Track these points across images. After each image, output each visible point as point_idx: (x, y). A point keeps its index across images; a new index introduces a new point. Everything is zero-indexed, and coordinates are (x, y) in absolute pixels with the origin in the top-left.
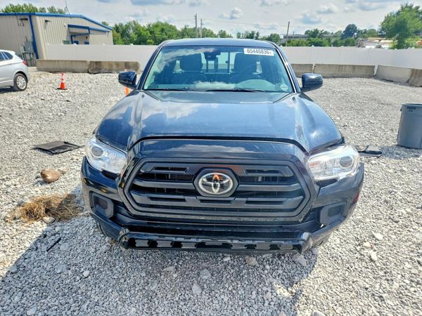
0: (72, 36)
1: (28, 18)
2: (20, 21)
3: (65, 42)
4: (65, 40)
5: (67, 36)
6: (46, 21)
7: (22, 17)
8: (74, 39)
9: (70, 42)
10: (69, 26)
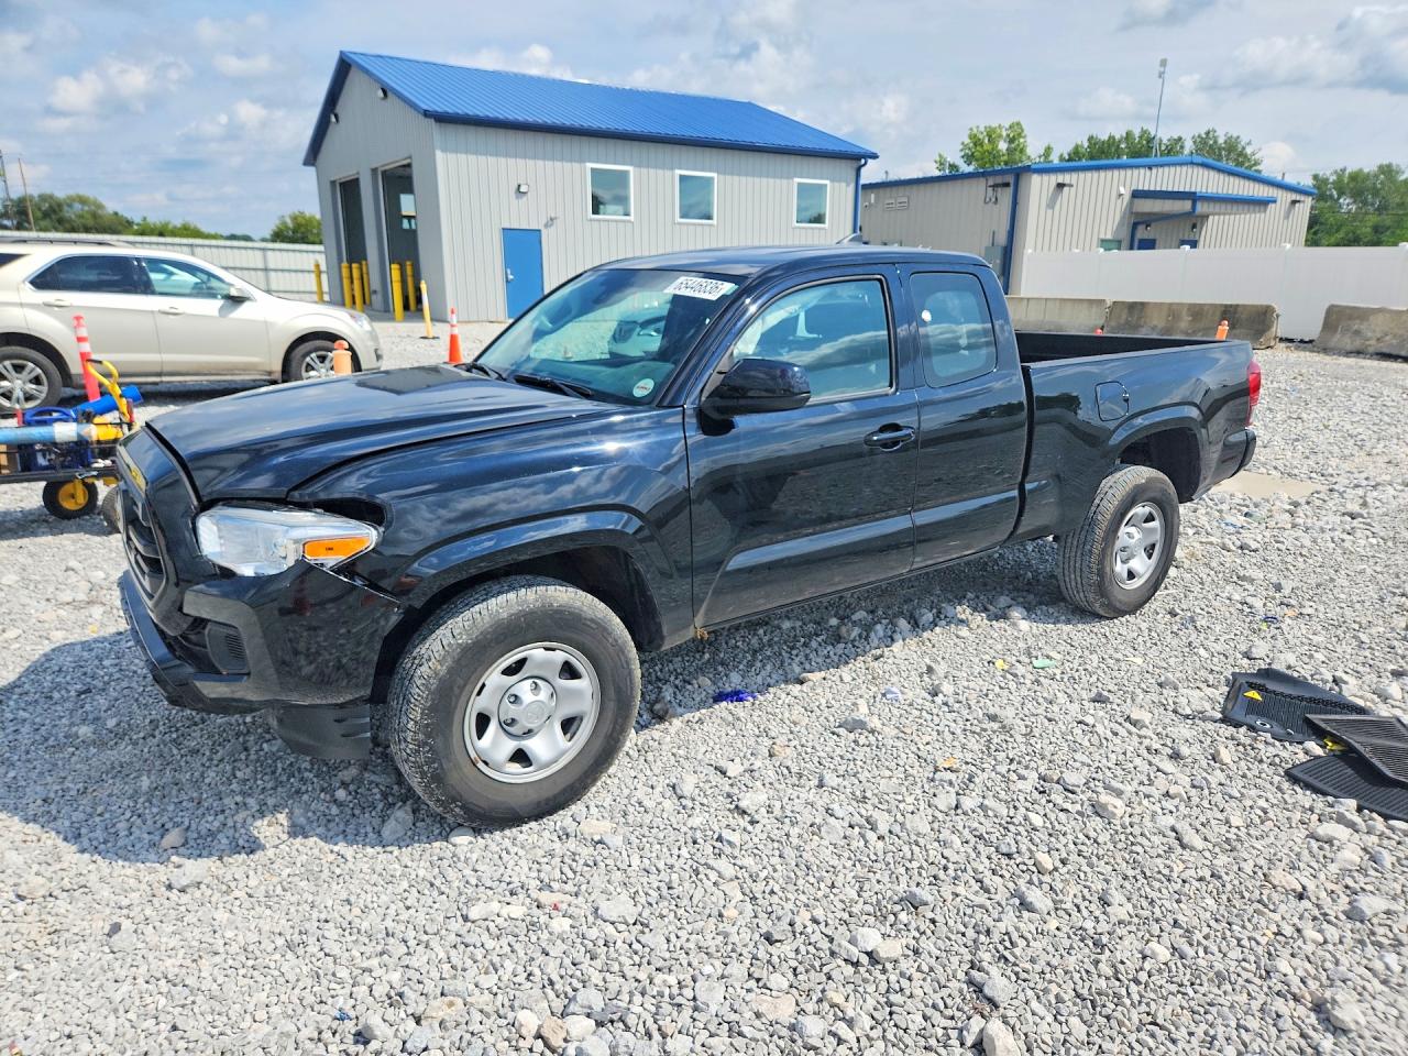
0: (1135, 226)
1: (1010, 179)
2: (990, 189)
3: (1107, 244)
4: (1109, 237)
5: (1121, 224)
6: (1061, 186)
7: (999, 180)
8: (1141, 233)
9: (1126, 243)
10: (1136, 194)
